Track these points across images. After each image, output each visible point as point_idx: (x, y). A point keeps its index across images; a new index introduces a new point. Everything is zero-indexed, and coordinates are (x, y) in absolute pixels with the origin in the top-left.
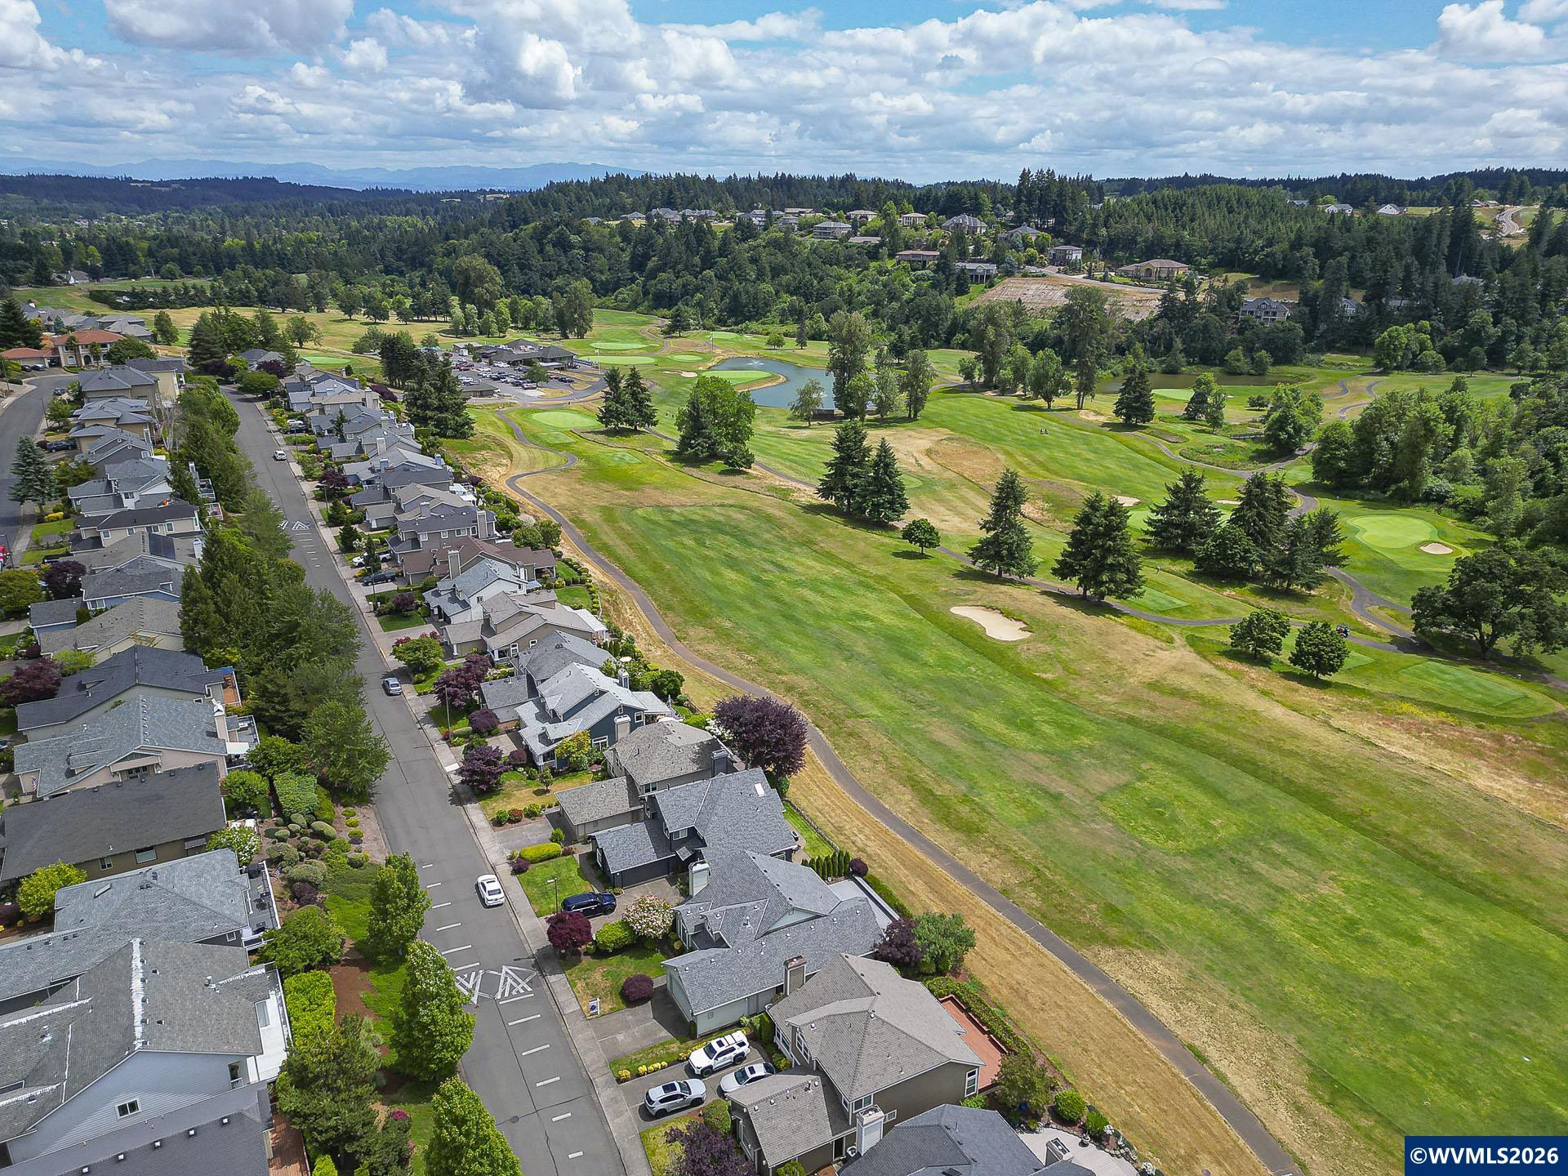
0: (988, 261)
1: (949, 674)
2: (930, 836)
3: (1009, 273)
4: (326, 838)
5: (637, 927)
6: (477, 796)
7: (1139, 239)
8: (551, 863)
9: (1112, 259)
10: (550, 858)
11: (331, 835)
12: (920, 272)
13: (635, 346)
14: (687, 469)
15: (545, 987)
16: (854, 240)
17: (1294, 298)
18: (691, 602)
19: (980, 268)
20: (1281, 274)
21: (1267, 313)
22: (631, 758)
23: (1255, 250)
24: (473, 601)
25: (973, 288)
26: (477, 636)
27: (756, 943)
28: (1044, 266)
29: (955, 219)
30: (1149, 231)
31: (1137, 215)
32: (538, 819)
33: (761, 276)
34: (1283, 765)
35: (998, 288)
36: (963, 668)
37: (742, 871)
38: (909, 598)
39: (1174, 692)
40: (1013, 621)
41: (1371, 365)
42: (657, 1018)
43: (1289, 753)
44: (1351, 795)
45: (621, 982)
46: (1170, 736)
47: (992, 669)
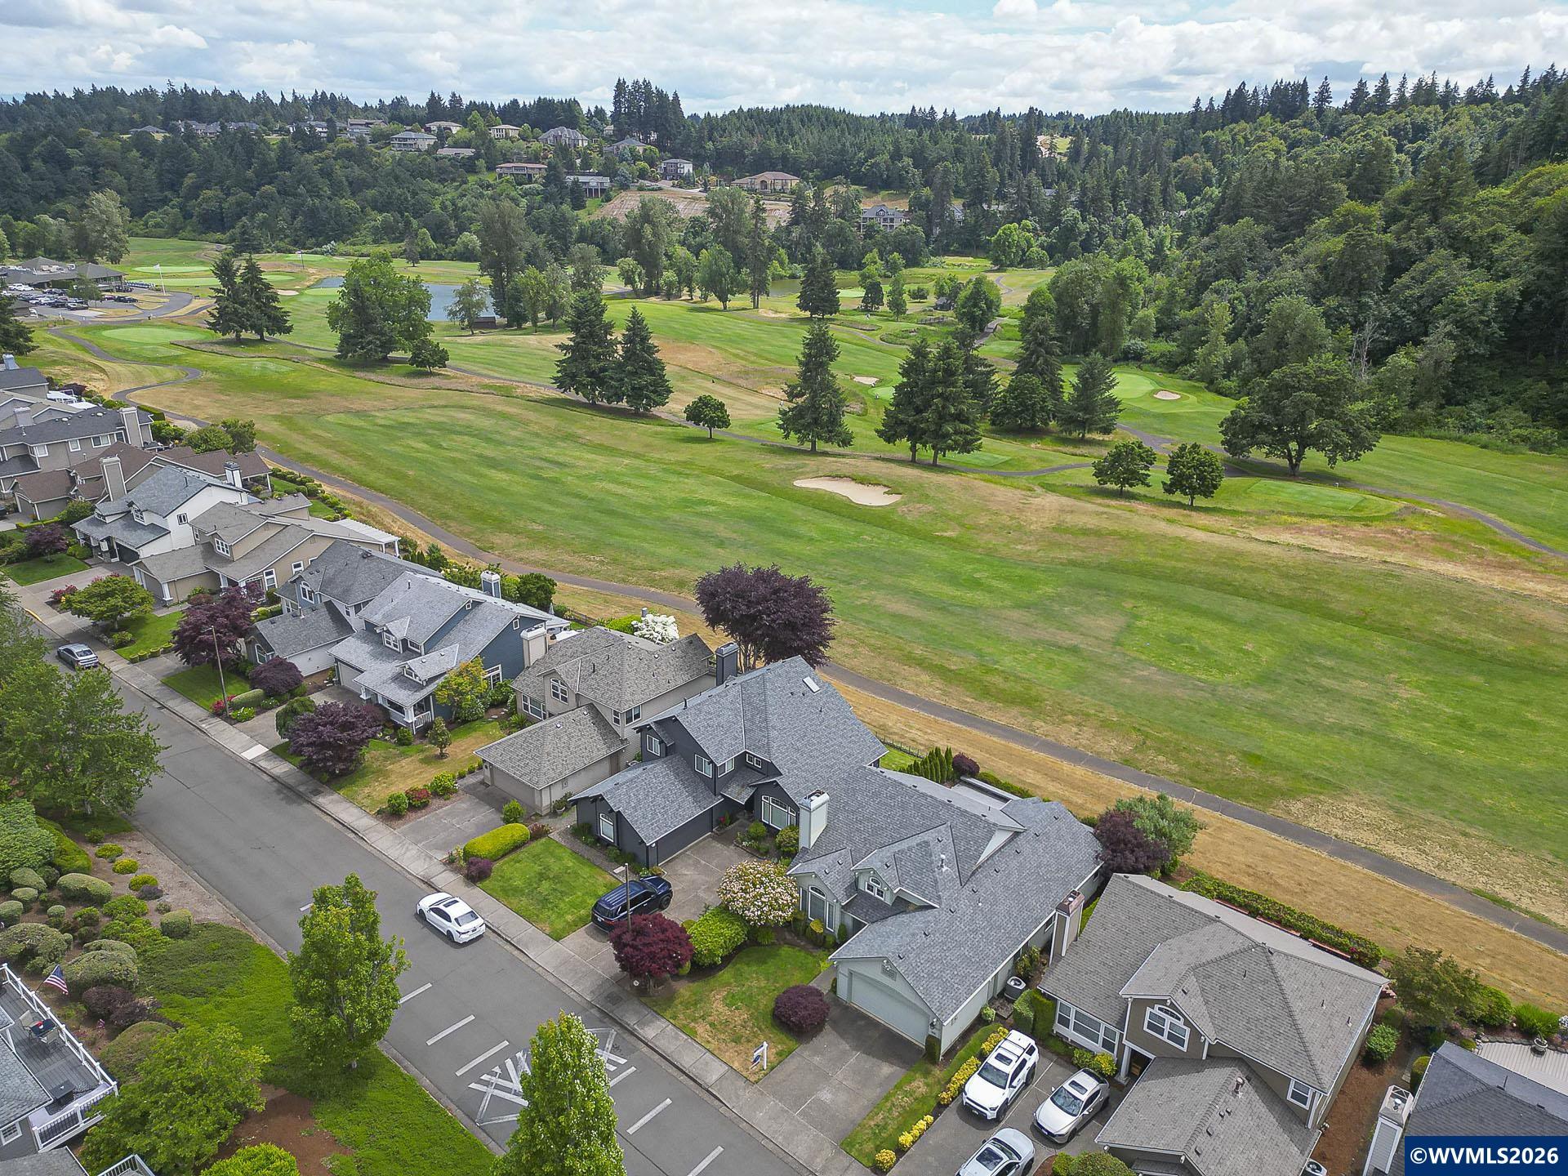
0: (598, 174)
1: (846, 546)
2: (988, 716)
3: (624, 187)
4: (99, 900)
5: (752, 913)
6: (328, 783)
7: (746, 152)
8: (522, 854)
9: (722, 175)
10: (516, 847)
11: (104, 892)
12: (527, 186)
13: (197, 268)
14: (357, 374)
15: (645, 1049)
16: (443, 152)
17: (903, 205)
18: (469, 508)
19: (593, 182)
20: (887, 185)
21: (885, 220)
22: (583, 679)
23: (859, 162)
24: (171, 522)
25: (589, 202)
26: (199, 567)
27: (966, 891)
28: (657, 180)
29: (552, 132)
30: (754, 144)
31: (739, 129)
32: (453, 797)
33: (337, 190)
34: (1257, 580)
35: (616, 202)
36: (856, 538)
37: (876, 794)
38: (736, 479)
39: (1086, 532)
40: (871, 487)
41: (988, 263)
42: (856, 1048)
43: (1252, 570)
44: (1342, 600)
45: (762, 1007)
46: (1126, 572)
47: (887, 535)
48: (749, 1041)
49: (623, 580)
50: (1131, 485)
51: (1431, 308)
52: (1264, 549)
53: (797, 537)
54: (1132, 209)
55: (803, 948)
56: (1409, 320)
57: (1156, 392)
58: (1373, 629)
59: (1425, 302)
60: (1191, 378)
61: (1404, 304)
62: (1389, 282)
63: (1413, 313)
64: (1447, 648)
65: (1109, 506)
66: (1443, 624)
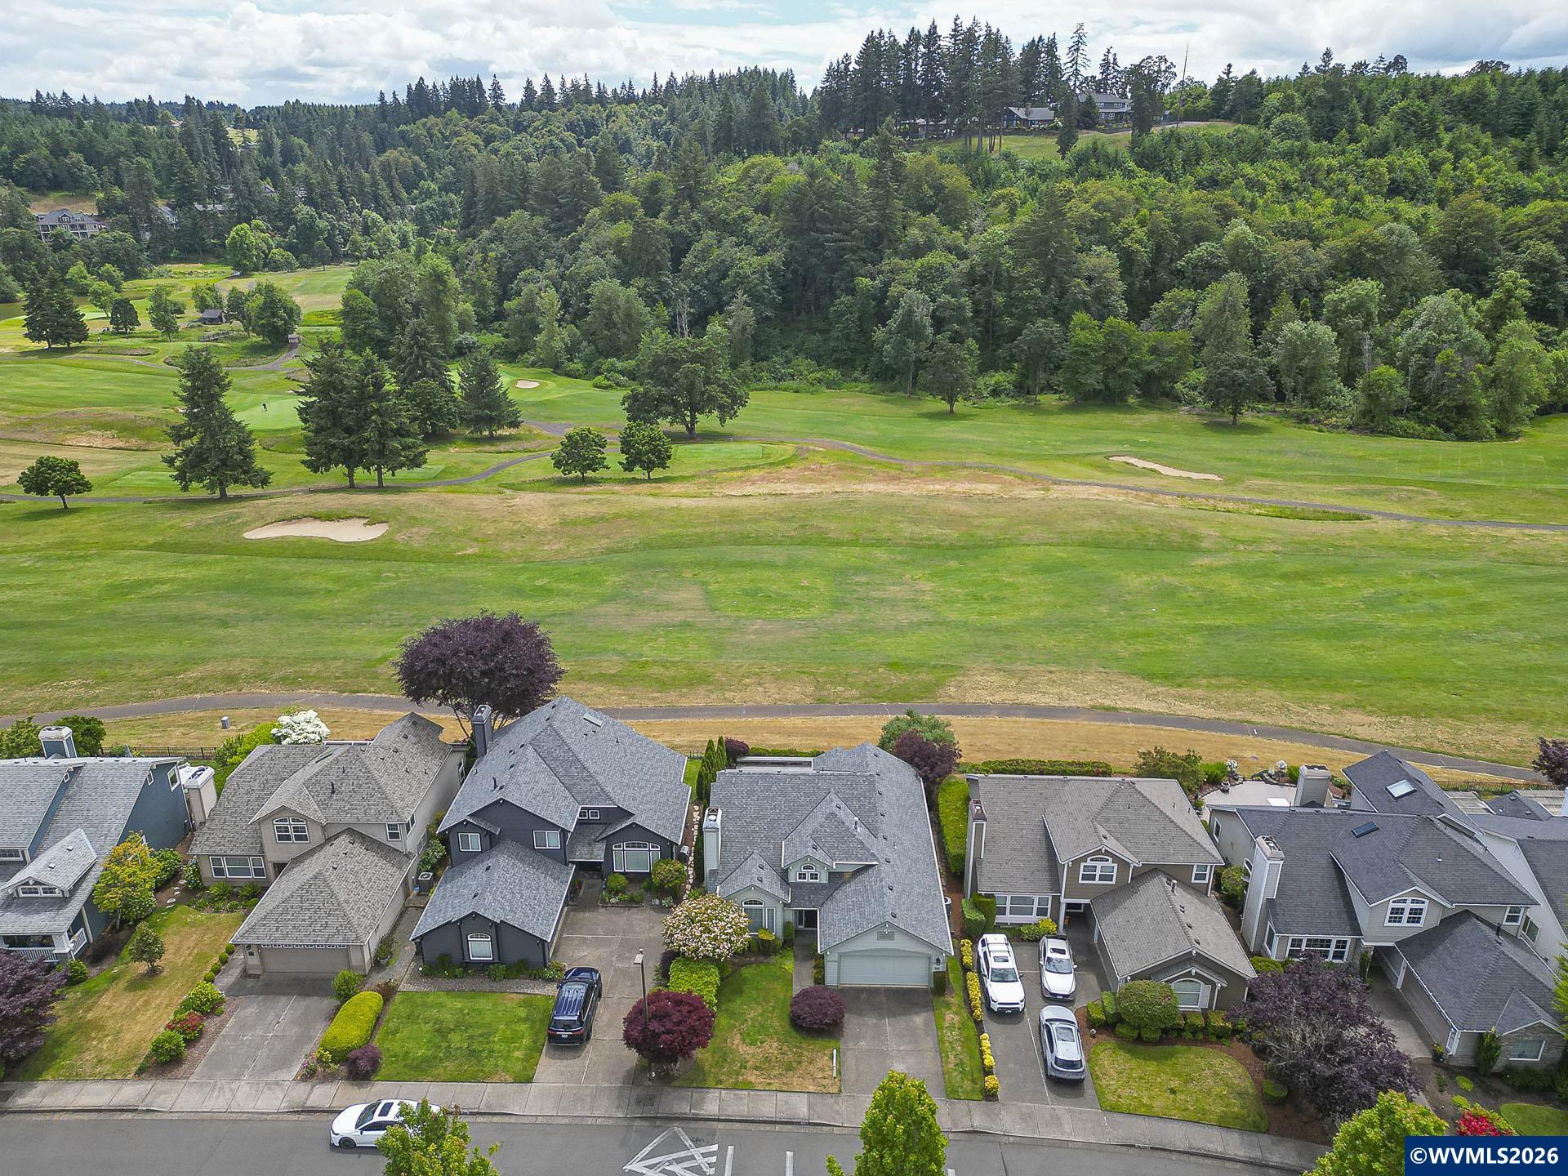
1: (375, 588)
8: (392, 1022)
10: (377, 1019)
15: (721, 1125)
17: (90, 209)
20: (56, 185)
21: (73, 227)
22: (323, 805)
27: (881, 841)
32: (227, 1008)
38: (159, 546)
39: (592, 520)
40: (343, 522)
41: (228, 270)
42: (881, 1016)
43: (757, 521)
44: (833, 528)
45: (780, 1029)
46: (662, 547)
47: (409, 567)
48: (800, 1063)
49: (142, 698)
50: (595, 470)
51: (719, 281)
52: (745, 501)
53: (310, 593)
54: (365, 205)
55: (759, 963)
56: (704, 293)
57: (516, 382)
58: (868, 546)
59: (714, 276)
60: (533, 365)
61: (696, 279)
62: (676, 262)
63: (705, 287)
64: (921, 547)
65: (589, 493)
66: (907, 530)
